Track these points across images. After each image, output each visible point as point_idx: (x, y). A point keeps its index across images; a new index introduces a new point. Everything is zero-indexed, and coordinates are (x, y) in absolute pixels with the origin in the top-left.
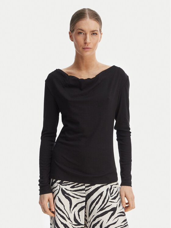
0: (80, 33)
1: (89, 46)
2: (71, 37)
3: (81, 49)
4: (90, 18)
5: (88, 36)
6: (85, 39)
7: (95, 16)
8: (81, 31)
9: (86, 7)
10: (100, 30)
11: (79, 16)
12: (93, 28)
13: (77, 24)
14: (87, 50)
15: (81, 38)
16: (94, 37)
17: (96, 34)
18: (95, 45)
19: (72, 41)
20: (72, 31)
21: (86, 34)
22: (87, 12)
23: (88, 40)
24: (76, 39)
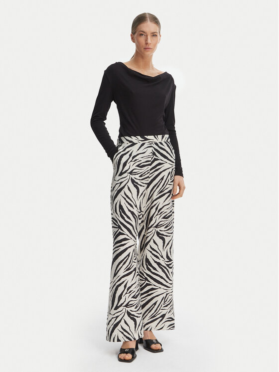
0: (141, 35)
1: (150, 47)
2: (132, 38)
3: (142, 49)
4: (151, 21)
5: (149, 37)
6: (146, 40)
7: (155, 20)
8: (143, 33)
9: (146, 12)
10: (159, 32)
11: (140, 20)
12: (153, 31)
13: (139, 27)
14: (147, 50)
15: (142, 39)
16: (154, 38)
17: (156, 36)
18: (155, 45)
19: (134, 42)
20: (133, 33)
21: (147, 36)
22: (147, 16)
23: (149, 41)
24: (138, 41)
